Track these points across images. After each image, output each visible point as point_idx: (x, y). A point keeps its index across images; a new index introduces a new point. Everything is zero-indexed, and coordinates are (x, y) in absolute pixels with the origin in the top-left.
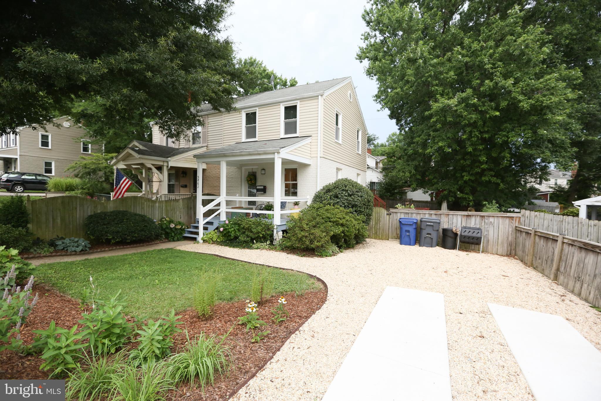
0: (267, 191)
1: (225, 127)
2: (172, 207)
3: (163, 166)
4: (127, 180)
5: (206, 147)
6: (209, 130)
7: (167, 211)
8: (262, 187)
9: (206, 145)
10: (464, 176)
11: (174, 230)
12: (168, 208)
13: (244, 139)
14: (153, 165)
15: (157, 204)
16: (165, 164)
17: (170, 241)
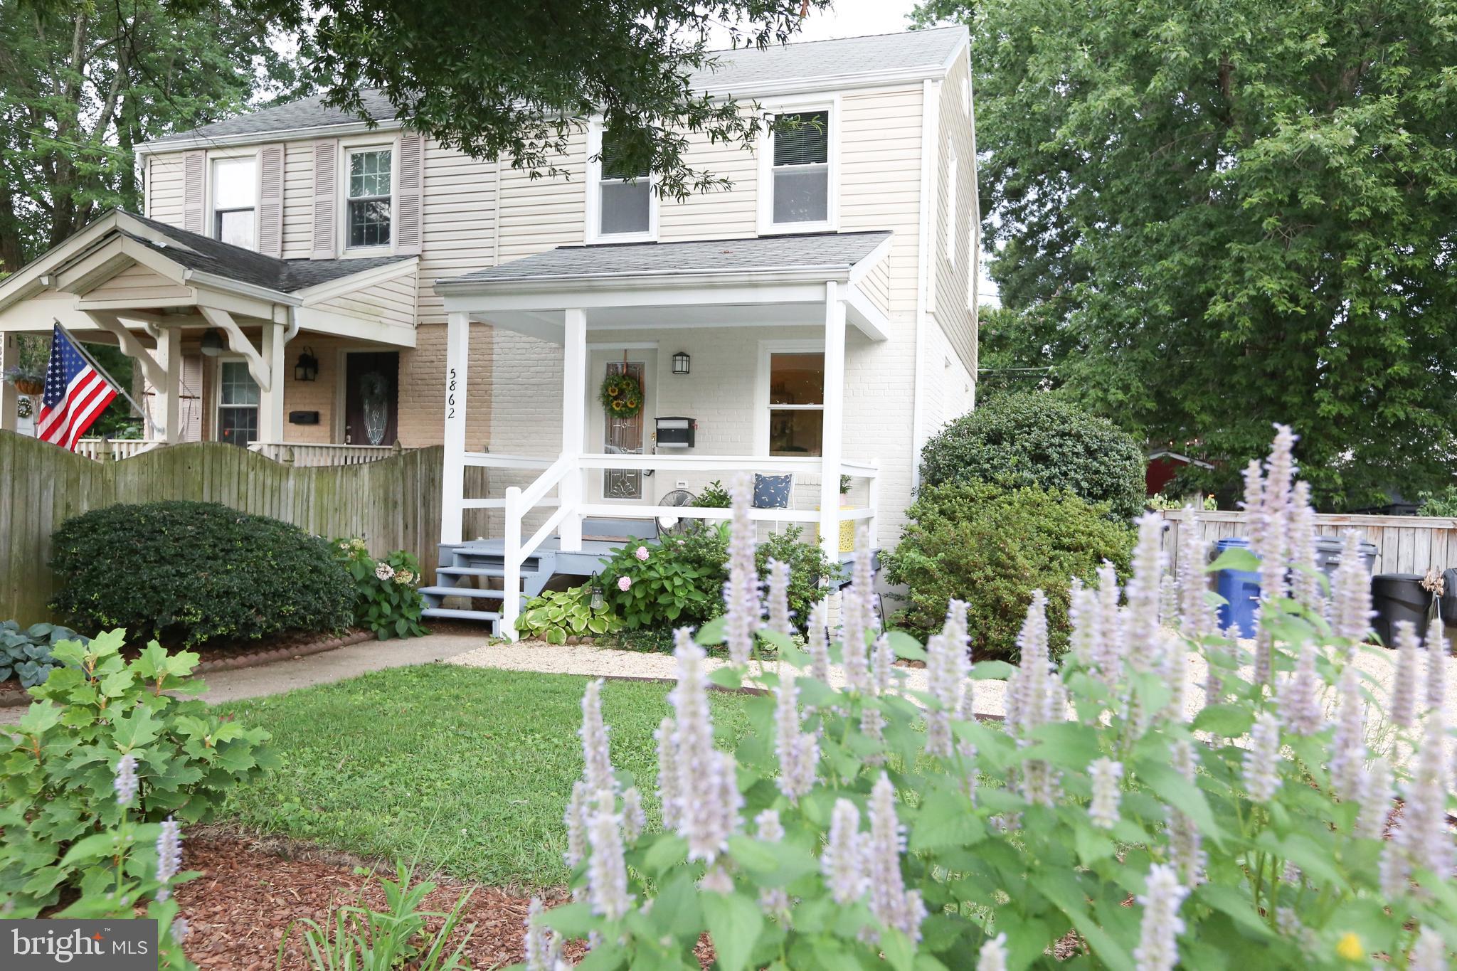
0: (699, 436)
1: (506, 184)
2: (337, 498)
3: (271, 323)
4: (97, 380)
5: (416, 260)
6: (430, 191)
7: (321, 511)
8: (684, 425)
9: (415, 249)
10: (1322, 400)
11: (389, 590)
12: (325, 502)
13: (593, 233)
14: (235, 317)
15: (291, 482)
16: (280, 317)
17: (376, 637)
